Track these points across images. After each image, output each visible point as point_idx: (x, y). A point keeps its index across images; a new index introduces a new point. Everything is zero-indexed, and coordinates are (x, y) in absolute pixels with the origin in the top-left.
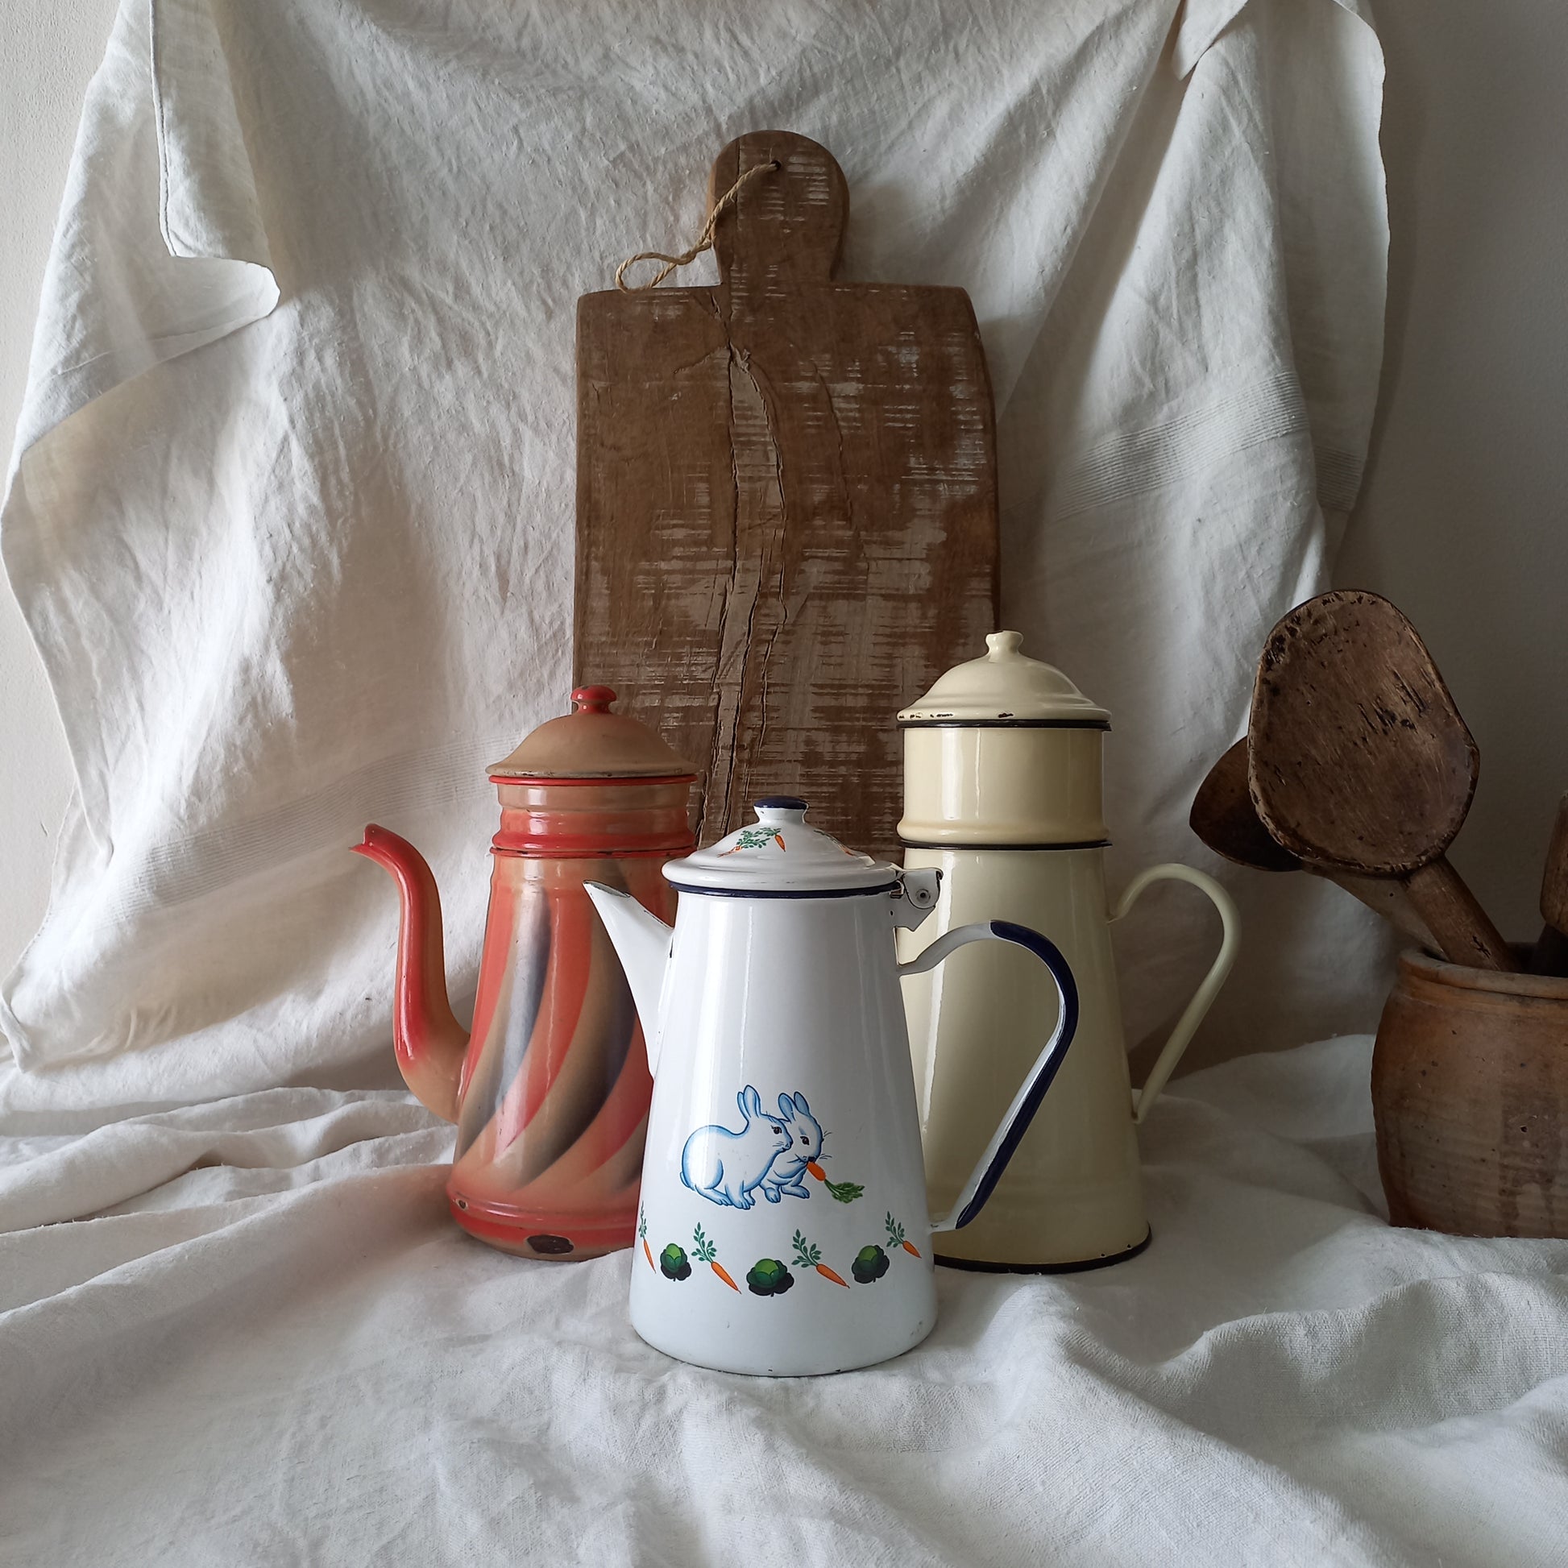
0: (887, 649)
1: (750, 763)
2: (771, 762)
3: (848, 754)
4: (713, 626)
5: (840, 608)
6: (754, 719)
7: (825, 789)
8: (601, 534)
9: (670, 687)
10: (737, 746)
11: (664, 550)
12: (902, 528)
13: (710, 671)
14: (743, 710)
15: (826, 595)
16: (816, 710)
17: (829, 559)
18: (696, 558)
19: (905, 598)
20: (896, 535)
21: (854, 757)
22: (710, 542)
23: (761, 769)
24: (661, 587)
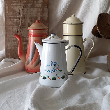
0: (37, 13)
1: (23, 26)
2: (25, 25)
4: (19, 11)
5: (32, 9)
6: (23, 21)
8: (7, 1)
9: (15, 18)
10: (21, 24)
11: (14, 3)
13: (19, 16)
15: (30, 8)
16: (29, 20)
17: (31, 4)
18: (17, 4)
19: (38, 8)
20: (38, 1)
22: (18, 2)
24: (13, 7)
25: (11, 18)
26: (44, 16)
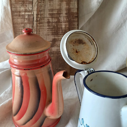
0: (60, 3)
1: (39, 23)
3: (54, 21)
6: (39, 16)
7: (51, 27)
9: (26, 11)
10: (37, 21)
13: (32, 8)
14: (37, 15)
16: (49, 14)
21: (55, 22)
23: (41, 24)
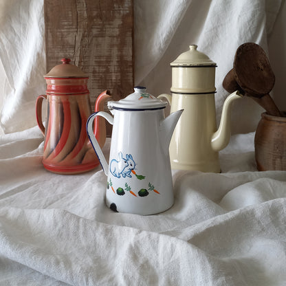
0: (110, 48)
4: (73, 44)
5: (100, 39)
6: (82, 64)
7: (97, 78)
8: (50, 24)
11: (63, 27)
12: (112, 21)
13: (73, 54)
14: (80, 62)
15: (97, 36)
16: (95, 61)
17: (97, 28)
18: (69, 29)
19: (114, 37)
20: (111, 22)
21: (103, 71)
24: (62, 35)
25: (58, 58)
26: (124, 53)
